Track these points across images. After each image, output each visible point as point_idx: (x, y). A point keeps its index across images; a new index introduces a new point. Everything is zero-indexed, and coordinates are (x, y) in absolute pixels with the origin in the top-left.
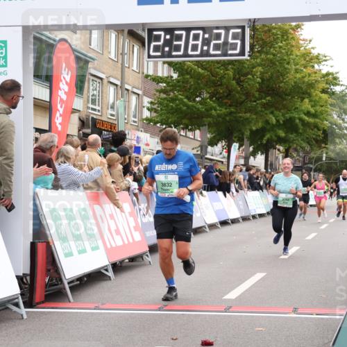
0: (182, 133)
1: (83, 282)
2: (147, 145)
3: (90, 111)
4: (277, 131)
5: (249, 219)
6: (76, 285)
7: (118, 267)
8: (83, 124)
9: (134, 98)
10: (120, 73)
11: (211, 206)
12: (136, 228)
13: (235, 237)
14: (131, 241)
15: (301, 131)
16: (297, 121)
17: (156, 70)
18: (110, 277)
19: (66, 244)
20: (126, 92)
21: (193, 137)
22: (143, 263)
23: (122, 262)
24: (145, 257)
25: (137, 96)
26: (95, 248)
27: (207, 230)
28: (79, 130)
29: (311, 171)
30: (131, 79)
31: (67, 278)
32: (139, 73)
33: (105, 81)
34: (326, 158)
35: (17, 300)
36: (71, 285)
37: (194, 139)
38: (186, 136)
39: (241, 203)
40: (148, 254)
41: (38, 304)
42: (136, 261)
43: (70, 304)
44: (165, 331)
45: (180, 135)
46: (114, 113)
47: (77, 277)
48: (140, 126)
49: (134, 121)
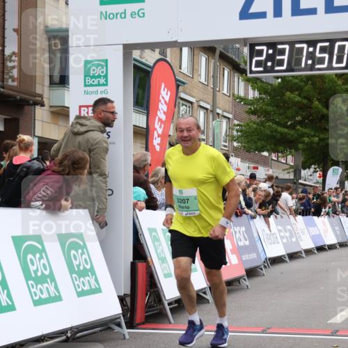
0: (274, 157)
1: (181, 305)
2: (238, 169)
6: (175, 308)
9: (224, 122)
11: (306, 230)
12: (233, 251)
17: (247, 93)
18: (208, 300)
20: (217, 115)
21: (285, 162)
22: (240, 287)
24: (242, 280)
25: (227, 120)
26: (193, 270)
27: (304, 255)
30: (221, 103)
31: (167, 298)
33: (195, 105)
35: (119, 320)
36: (172, 306)
37: (286, 164)
38: (277, 161)
39: (337, 228)
40: (246, 277)
41: (138, 325)
43: (171, 325)
45: (272, 159)
48: (230, 150)
49: (225, 146)
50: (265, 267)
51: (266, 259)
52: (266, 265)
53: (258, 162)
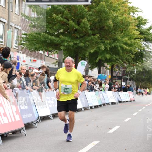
0: (46, 54)
2: (24, 61)
5: (88, 109)
7: (4, 137)
9: (16, 31)
10: (7, 15)
12: (17, 112)
14: (14, 120)
15: (121, 54)
16: (119, 48)
17: (30, 14)
20: (11, 27)
21: (53, 57)
22: (21, 135)
23: (7, 134)
24: (22, 131)
25: (18, 30)
29: (127, 80)
32: (19, 15)
37: (54, 58)
38: (49, 57)
40: (24, 129)
42: (16, 134)
45: (45, 56)
46: (3, 41)
48: (19, 49)
49: (16, 47)
51: (38, 117)
52: (38, 121)
53: (36, 57)
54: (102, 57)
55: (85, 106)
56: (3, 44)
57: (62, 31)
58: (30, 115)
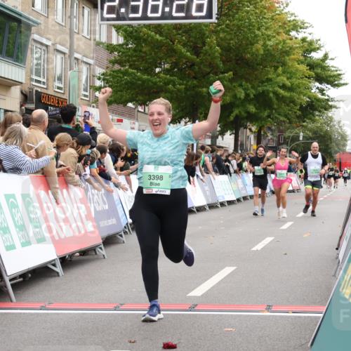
0: (140, 109)
1: (27, 279)
3: (34, 83)
4: (248, 106)
5: (217, 207)
6: (19, 283)
7: (67, 262)
8: (26, 97)
9: (84, 68)
10: (69, 40)
13: (200, 227)
14: (83, 232)
15: (275, 106)
16: (271, 95)
17: (109, 37)
18: (58, 273)
19: (7, 236)
20: (75, 61)
22: (96, 256)
23: (72, 255)
24: (98, 249)
25: (88, 66)
26: (41, 240)
28: (21, 106)
31: (9, 274)
32: (90, 40)
33: (51, 49)
34: (303, 137)
36: (12, 282)
38: (144, 113)
39: (207, 188)
40: (102, 246)
42: (88, 255)
43: (12, 304)
44: (121, 333)
45: (138, 111)
46: (62, 86)
47: (20, 274)
48: (91, 101)
49: (85, 96)
50: (125, 233)
51: (127, 224)
52: (127, 230)
53: (122, 115)
54: (240, 112)
55: (211, 201)
56: (62, 92)
57: (167, 66)
58: (113, 221)
